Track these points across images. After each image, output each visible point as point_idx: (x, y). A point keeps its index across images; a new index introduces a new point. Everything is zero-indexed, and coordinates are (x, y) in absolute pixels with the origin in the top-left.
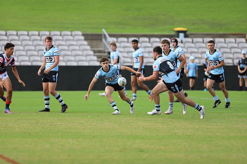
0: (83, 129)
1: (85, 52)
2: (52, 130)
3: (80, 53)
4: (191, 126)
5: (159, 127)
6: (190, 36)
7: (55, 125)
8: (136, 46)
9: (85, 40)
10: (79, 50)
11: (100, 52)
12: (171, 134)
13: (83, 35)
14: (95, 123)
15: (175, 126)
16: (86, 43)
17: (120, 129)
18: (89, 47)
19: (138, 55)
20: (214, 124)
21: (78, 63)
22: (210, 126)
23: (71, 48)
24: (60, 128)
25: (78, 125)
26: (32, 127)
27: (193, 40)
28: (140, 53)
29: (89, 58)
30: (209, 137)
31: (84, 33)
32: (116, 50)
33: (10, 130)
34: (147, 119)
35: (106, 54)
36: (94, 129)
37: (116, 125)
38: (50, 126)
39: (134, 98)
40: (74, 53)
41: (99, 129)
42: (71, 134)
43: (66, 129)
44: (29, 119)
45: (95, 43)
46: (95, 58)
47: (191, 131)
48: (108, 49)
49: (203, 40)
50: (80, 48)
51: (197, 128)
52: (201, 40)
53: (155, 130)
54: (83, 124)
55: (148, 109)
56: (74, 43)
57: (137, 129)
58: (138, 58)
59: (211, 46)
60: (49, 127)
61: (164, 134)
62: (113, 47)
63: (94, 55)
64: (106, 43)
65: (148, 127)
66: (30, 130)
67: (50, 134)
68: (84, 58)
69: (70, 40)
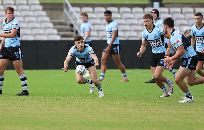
0: (41, 115)
1: (43, 25)
3: (38, 25)
4: (167, 112)
5: (131, 112)
6: (166, 6)
7: (8, 110)
8: (109, 18)
9: (44, 10)
10: (37, 22)
11: (61, 24)
12: (144, 120)
13: (41, 4)
14: (55, 108)
15: (149, 112)
16: (44, 13)
17: (84, 115)
18: (47, 19)
19: (111, 30)
20: (195, 109)
21: (35, 37)
22: (190, 112)
23: (27, 19)
24: (14, 114)
25: (35, 110)
27: (169, 10)
28: (114, 27)
29: (48, 31)
30: (189, 125)
31: (43, 2)
32: (87, 22)
34: (116, 103)
35: (68, 27)
36: (54, 115)
37: (79, 111)
39: (101, 78)
40: (30, 25)
41: (60, 115)
42: (27, 120)
43: (21, 114)
45: (55, 13)
46: (55, 31)
47: (167, 117)
48: (70, 21)
49: (182, 11)
50: (37, 19)
51: (174, 114)
52: (178, 10)
53: (125, 116)
54: (41, 109)
55: (117, 91)
56: (31, 13)
57: (104, 114)
58: (111, 32)
59: (198, 19)
61: (135, 121)
62: (83, 17)
63: (54, 28)
64: (67, 14)
65: (117, 112)
67: (3, 121)
68: (42, 31)
69: (26, 10)
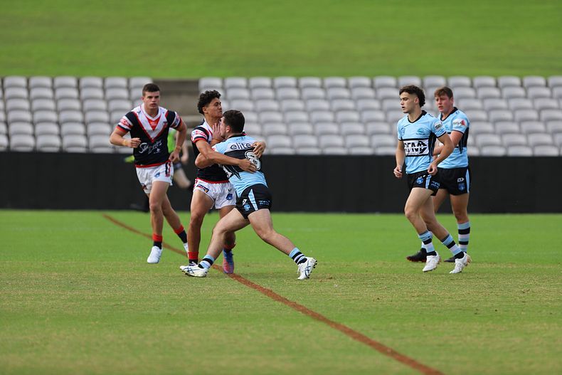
2: (527, 304)
26: (480, 295)
33: (431, 303)
38: (522, 295)
44: (475, 278)
60: (520, 298)
66: (477, 304)
